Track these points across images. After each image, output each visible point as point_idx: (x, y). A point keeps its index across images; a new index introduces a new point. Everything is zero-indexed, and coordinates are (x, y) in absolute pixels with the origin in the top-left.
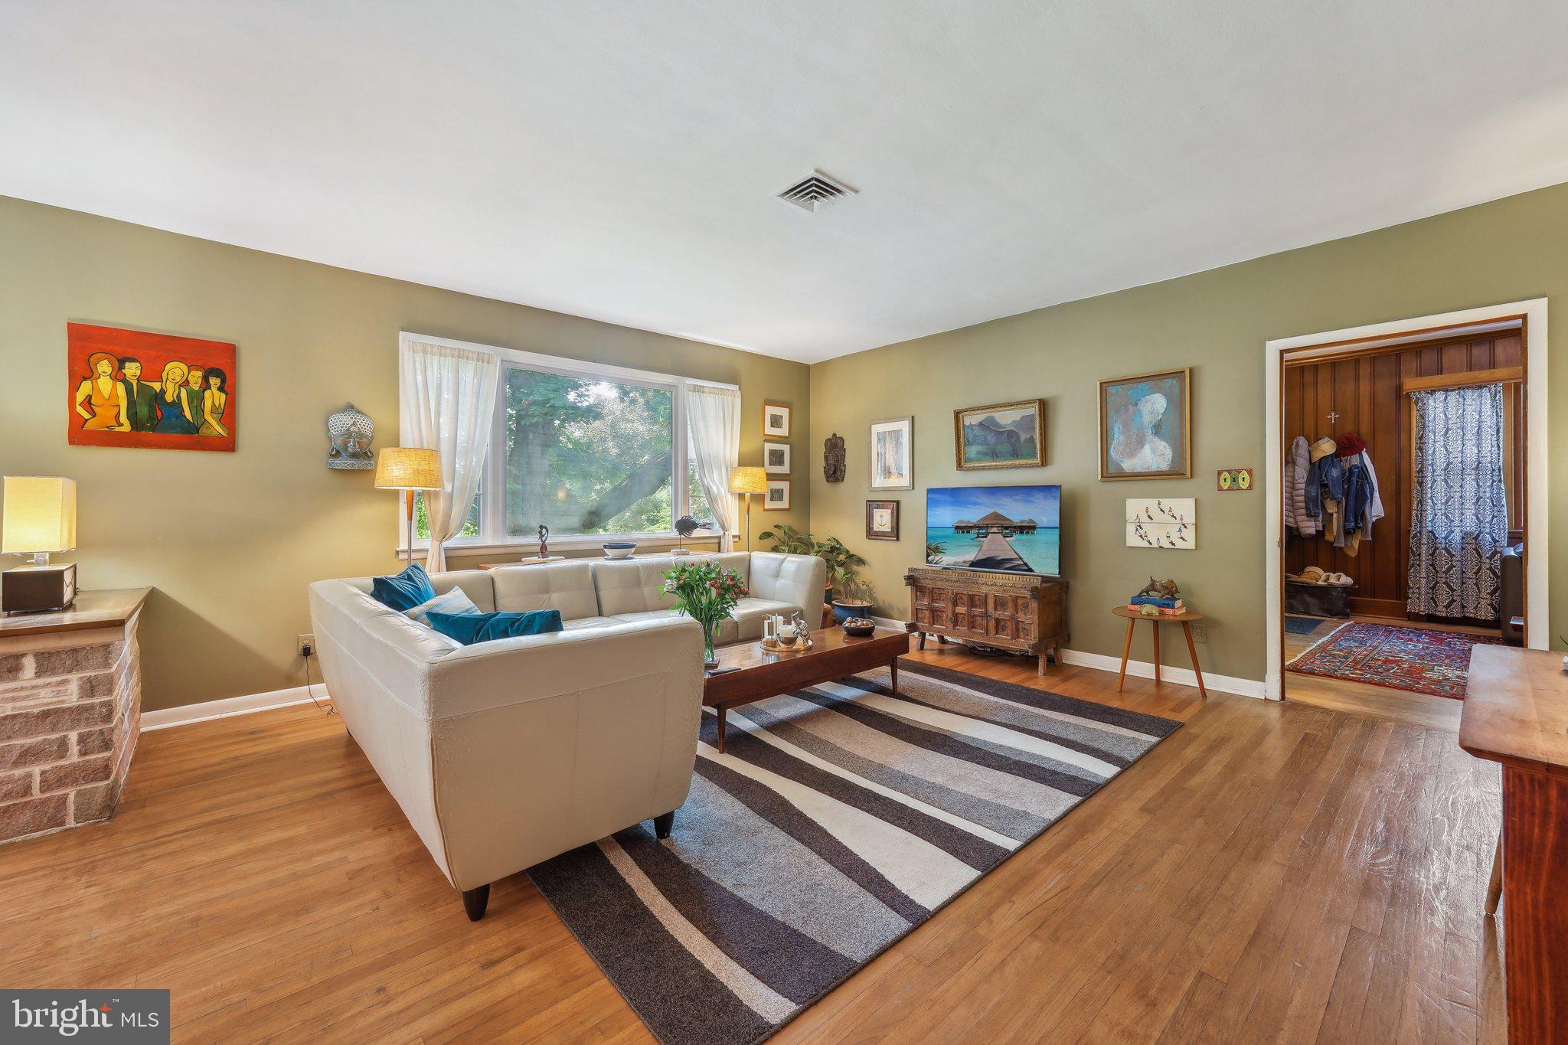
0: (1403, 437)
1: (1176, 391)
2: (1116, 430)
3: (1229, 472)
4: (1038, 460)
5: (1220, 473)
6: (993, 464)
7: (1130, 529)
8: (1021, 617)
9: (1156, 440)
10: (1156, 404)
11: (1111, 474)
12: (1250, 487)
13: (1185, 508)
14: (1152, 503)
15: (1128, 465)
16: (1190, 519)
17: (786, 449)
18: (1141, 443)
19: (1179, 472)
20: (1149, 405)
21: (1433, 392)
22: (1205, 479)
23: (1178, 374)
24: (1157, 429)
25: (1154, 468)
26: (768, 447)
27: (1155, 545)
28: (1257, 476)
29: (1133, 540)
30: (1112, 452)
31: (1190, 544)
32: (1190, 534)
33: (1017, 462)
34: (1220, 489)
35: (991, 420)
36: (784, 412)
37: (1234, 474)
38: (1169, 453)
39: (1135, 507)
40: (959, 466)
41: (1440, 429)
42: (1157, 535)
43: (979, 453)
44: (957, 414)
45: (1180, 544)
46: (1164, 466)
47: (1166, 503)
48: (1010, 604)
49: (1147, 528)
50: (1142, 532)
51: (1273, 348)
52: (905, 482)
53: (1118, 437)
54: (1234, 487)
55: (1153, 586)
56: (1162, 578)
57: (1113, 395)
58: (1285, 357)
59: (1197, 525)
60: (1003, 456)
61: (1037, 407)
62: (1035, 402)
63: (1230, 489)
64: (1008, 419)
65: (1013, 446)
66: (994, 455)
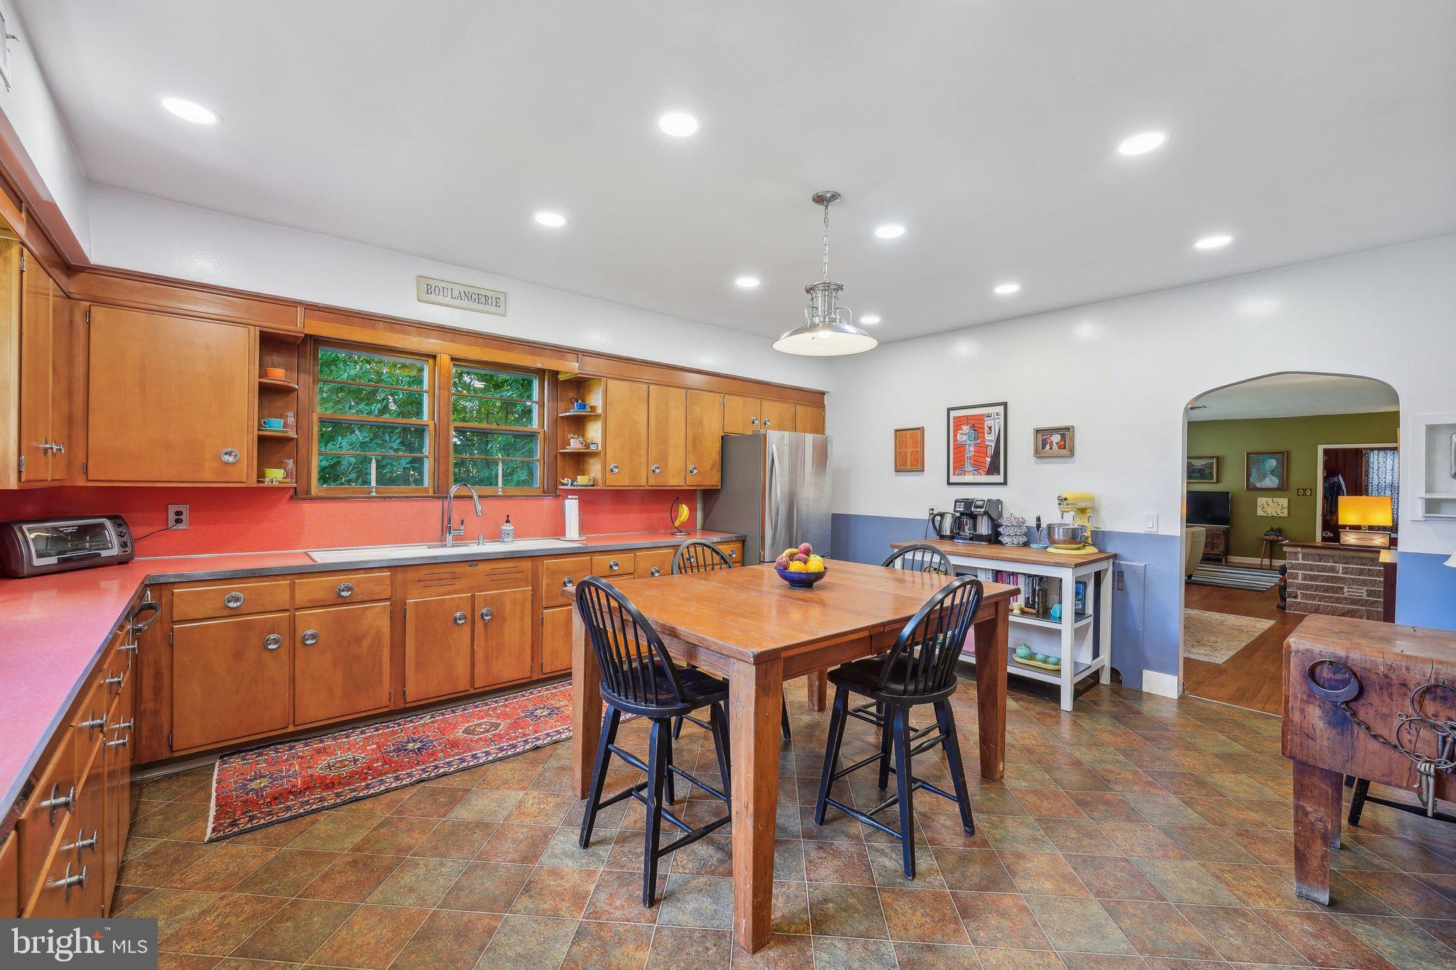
0: (1359, 469)
2: (1254, 471)
3: (1302, 489)
4: (1215, 481)
5: (1298, 490)
7: (1259, 509)
8: (1215, 541)
9: (1271, 476)
10: (1273, 463)
11: (1251, 488)
12: (1311, 495)
13: (1284, 502)
14: (1269, 500)
15: (1258, 485)
16: (1286, 505)
18: (1264, 477)
19: (1281, 489)
20: (1269, 464)
22: (1292, 491)
23: (1282, 453)
24: (1272, 472)
25: (1270, 487)
27: (1270, 515)
28: (1313, 491)
29: (1260, 512)
30: (1251, 479)
31: (1286, 514)
32: (1286, 511)
33: (1203, 481)
34: (1298, 495)
37: (1305, 490)
38: (1277, 482)
39: (1261, 501)
42: (1271, 511)
45: (1281, 515)
46: (1275, 486)
47: (1275, 499)
48: (1211, 537)
49: (1267, 508)
50: (1265, 510)
51: (1321, 448)
53: (1254, 474)
54: (1305, 494)
55: (1272, 530)
56: (1275, 526)
57: (1253, 459)
58: (1326, 451)
59: (1289, 508)
60: (1196, 478)
61: (1215, 460)
62: (1214, 457)
63: (1302, 495)
64: (1199, 463)
65: (1201, 474)
66: (1191, 477)
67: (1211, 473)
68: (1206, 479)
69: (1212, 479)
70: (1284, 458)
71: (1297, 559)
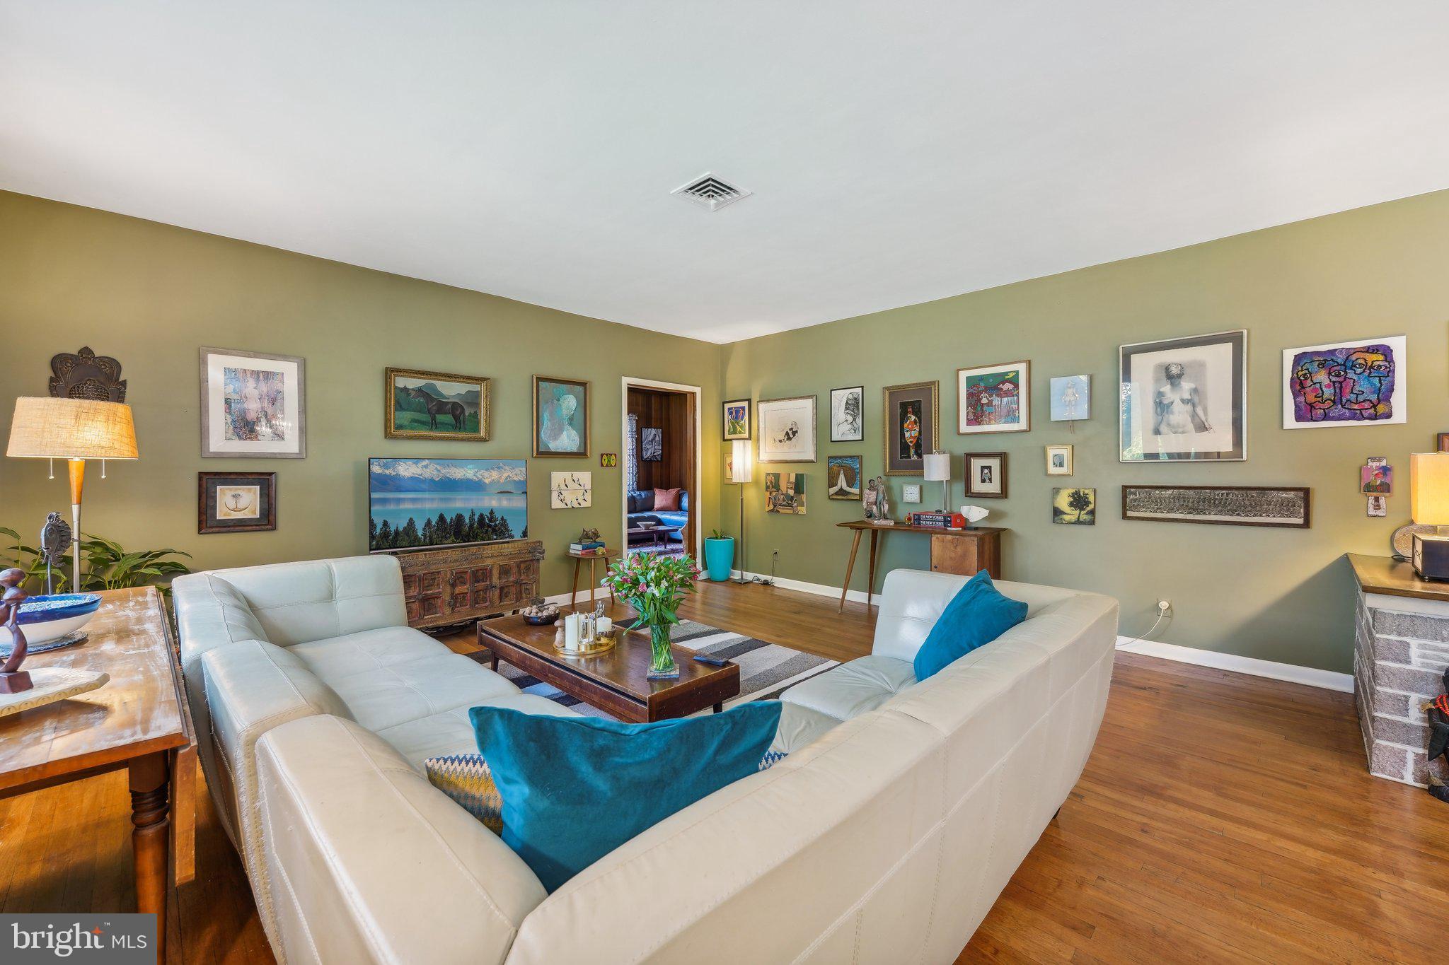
2: (545, 416)
3: (607, 455)
4: (484, 435)
5: (602, 455)
7: (555, 495)
9: (570, 428)
10: (570, 402)
12: (616, 466)
13: (585, 477)
14: (567, 475)
15: (554, 446)
16: (588, 487)
18: (561, 430)
20: (566, 403)
22: (594, 458)
23: (583, 384)
25: (569, 450)
27: (570, 506)
28: (618, 458)
29: (555, 502)
30: (542, 435)
31: (589, 504)
32: (588, 496)
34: (602, 465)
35: (433, 387)
37: (609, 457)
38: (577, 439)
39: (558, 478)
40: (387, 434)
42: (570, 499)
43: (411, 421)
44: (387, 374)
45: (584, 504)
46: (575, 450)
47: (577, 475)
49: (564, 494)
50: (562, 497)
51: (625, 383)
53: (547, 422)
54: (609, 464)
55: (586, 535)
56: (589, 527)
57: (545, 389)
58: (629, 391)
59: (591, 490)
60: (445, 426)
61: (484, 384)
62: (481, 379)
63: (607, 466)
64: (451, 390)
65: (456, 418)
66: (434, 425)
67: (475, 416)
68: (465, 430)
69: (476, 430)
70: (585, 391)
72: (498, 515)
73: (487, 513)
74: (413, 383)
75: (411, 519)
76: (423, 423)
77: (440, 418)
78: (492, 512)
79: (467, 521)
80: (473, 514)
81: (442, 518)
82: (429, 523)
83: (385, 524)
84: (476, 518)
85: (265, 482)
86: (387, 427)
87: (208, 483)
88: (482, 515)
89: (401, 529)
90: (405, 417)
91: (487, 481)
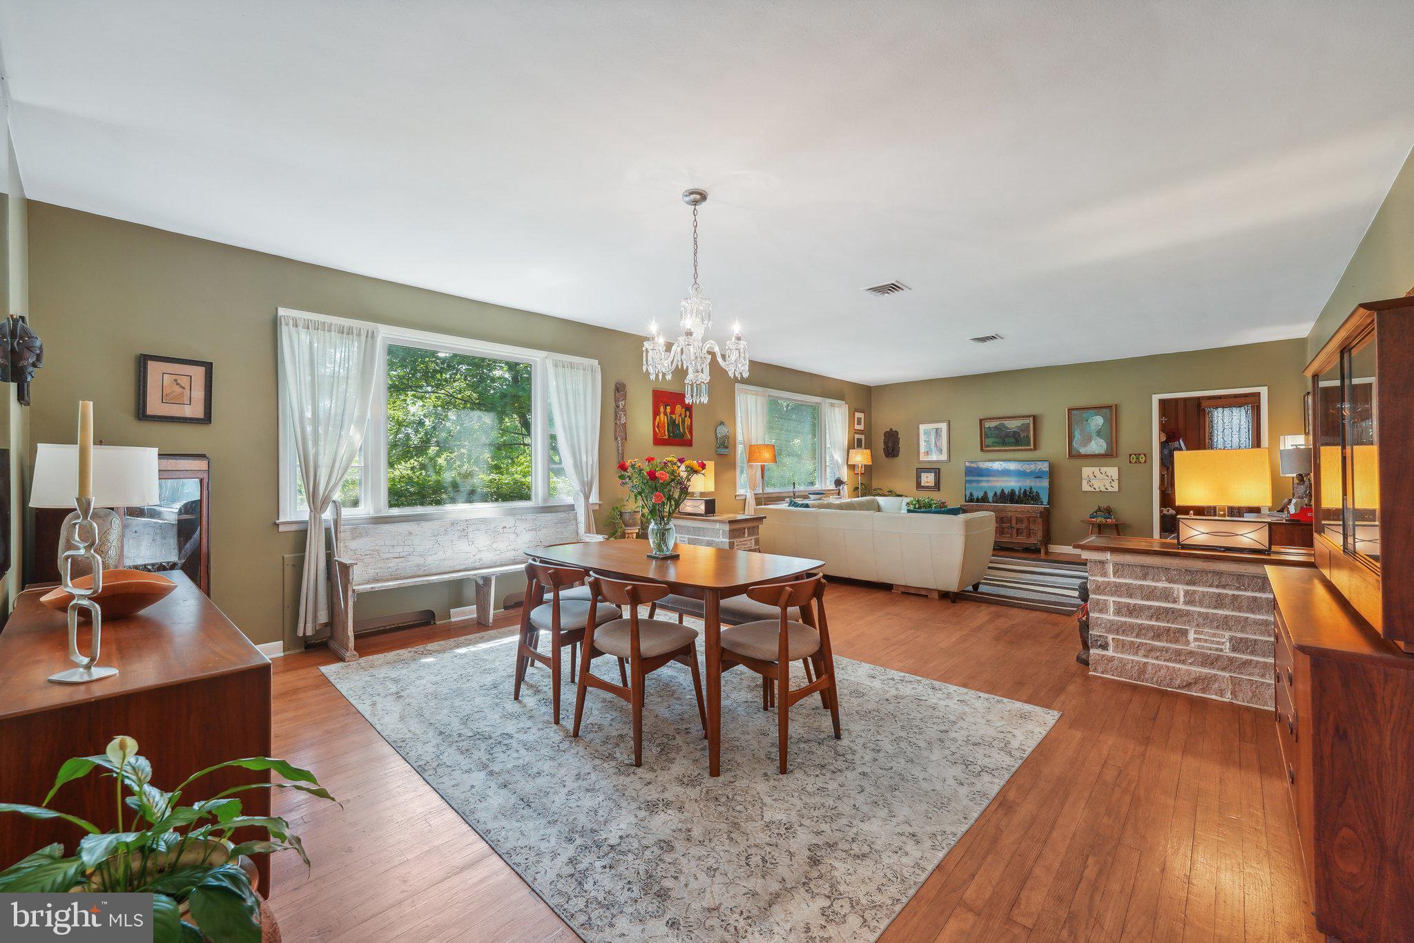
0: (1202, 432)
1: (1109, 415)
2: (1076, 433)
3: (1135, 454)
4: (1032, 447)
5: (1130, 455)
6: (1003, 448)
7: (1084, 483)
8: (1032, 527)
9: (1098, 438)
10: (1098, 421)
11: (1073, 455)
12: (1145, 462)
13: (1113, 472)
14: (1096, 470)
15: (1083, 451)
16: (1116, 476)
17: (863, 437)
18: (1090, 439)
19: (1109, 455)
20: (1094, 421)
21: (1217, 408)
22: (1123, 458)
23: (1109, 407)
24: (1099, 433)
25: (1097, 452)
26: (857, 436)
27: (1097, 490)
28: (1148, 457)
29: (1086, 487)
30: (1074, 444)
31: (1116, 489)
32: (1116, 484)
33: (1019, 448)
34: (1130, 462)
35: (1002, 425)
36: (861, 415)
37: (1138, 455)
38: (1104, 445)
39: (1087, 471)
40: (982, 449)
41: (1220, 429)
42: (1099, 485)
43: (994, 442)
44: (981, 421)
45: (1110, 489)
46: (1102, 452)
47: (1104, 469)
48: (1026, 521)
49: (1093, 482)
50: (1091, 484)
51: (1156, 398)
52: (944, 457)
53: (1077, 436)
54: (1138, 462)
55: (1099, 509)
56: (1104, 505)
57: (1075, 415)
58: (1163, 403)
59: (1119, 480)
60: (1010, 444)
61: (1031, 419)
62: (1030, 416)
63: (1135, 462)
64: (1013, 425)
65: (1017, 439)
66: (1004, 443)
67: (1028, 436)
68: (1022, 445)
69: (1029, 444)
70: (1112, 412)
71: (1105, 575)
72: (1034, 490)
73: (1028, 489)
74: (993, 424)
75: (985, 492)
76: (999, 443)
77: (1007, 440)
78: (1031, 489)
79: (1017, 493)
80: (1020, 489)
81: (1003, 491)
82: (996, 494)
83: (971, 494)
84: (1022, 491)
85: (937, 472)
86: (982, 446)
87: (919, 472)
88: (1025, 490)
89: (980, 497)
90: (989, 441)
91: (1028, 471)
